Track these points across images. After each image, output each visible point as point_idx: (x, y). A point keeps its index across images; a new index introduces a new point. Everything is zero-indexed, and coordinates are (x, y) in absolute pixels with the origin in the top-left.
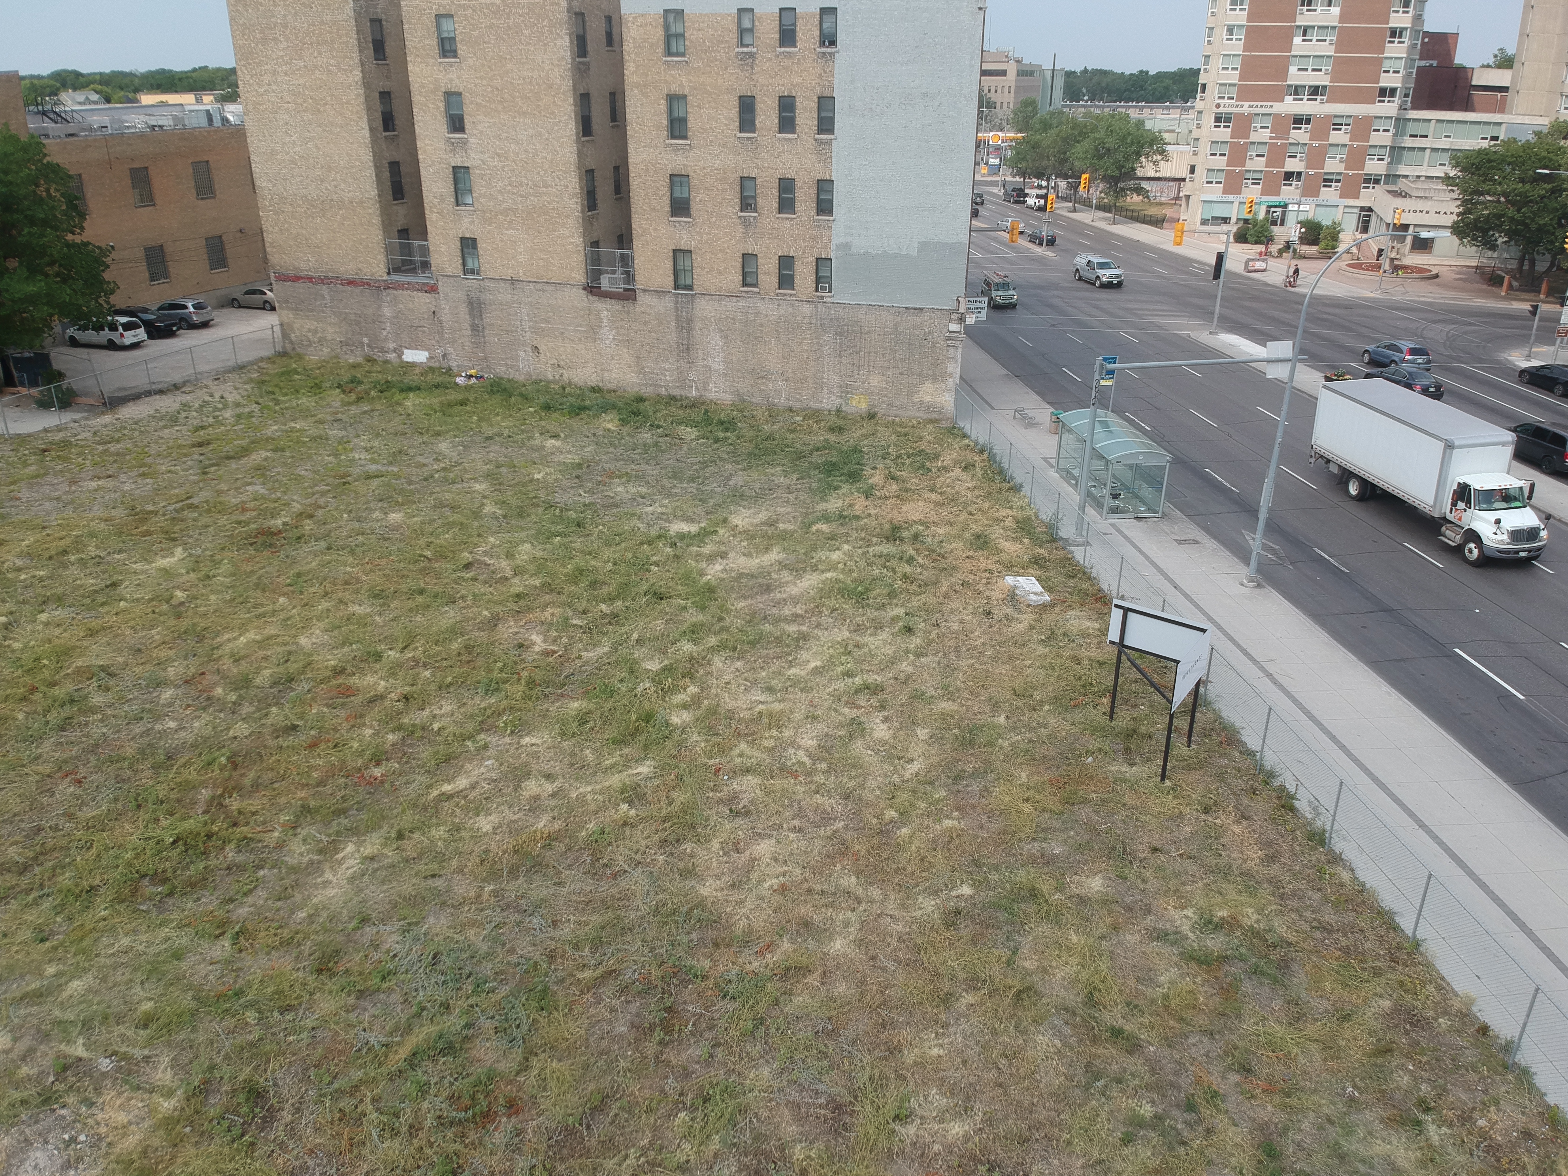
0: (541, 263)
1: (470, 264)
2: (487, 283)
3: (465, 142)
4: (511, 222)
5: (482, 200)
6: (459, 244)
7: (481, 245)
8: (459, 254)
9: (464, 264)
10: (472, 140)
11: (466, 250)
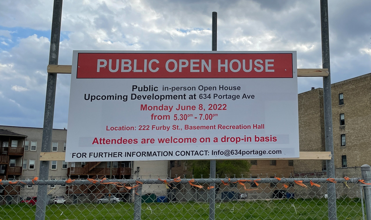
0: (364, 160)
1: (344, 164)
2: (348, 169)
3: (344, 127)
4: (356, 149)
5: (348, 143)
6: (341, 158)
7: (347, 157)
8: (341, 161)
9: (342, 164)
10: (346, 126)
11: (343, 160)
